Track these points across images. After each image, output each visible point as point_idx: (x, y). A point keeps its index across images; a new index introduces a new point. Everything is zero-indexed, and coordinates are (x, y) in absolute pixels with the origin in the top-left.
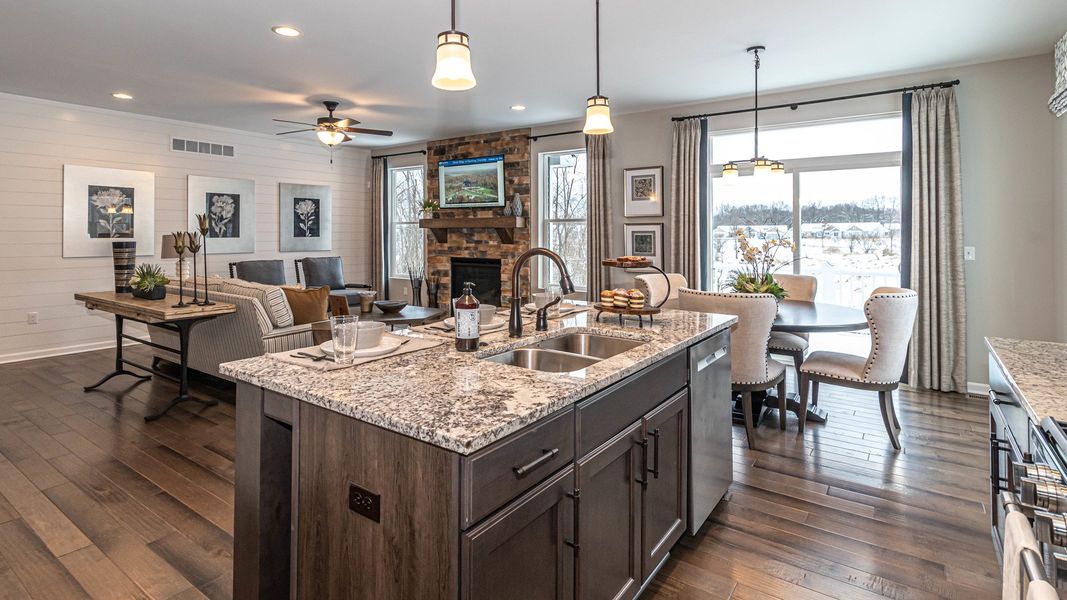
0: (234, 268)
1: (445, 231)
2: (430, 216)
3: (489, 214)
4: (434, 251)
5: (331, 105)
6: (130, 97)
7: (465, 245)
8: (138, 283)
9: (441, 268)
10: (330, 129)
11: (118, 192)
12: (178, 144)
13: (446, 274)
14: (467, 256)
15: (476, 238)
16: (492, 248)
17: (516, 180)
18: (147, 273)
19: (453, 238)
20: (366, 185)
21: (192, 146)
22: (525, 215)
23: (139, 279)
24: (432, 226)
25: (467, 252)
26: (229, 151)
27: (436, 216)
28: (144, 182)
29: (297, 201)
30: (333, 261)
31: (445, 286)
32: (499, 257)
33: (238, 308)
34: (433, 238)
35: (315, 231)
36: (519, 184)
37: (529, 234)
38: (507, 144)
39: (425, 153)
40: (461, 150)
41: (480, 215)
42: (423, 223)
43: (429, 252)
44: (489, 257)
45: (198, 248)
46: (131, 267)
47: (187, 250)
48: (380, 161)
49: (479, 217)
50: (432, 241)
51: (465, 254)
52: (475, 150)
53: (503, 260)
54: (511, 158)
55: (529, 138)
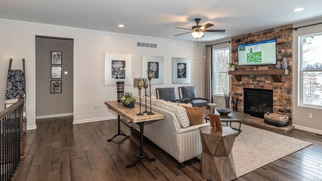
0: (158, 90)
1: (241, 76)
2: (233, 69)
3: (266, 68)
4: (235, 85)
5: (197, 20)
6: (123, 26)
7: (251, 82)
8: (124, 100)
9: (238, 92)
10: (197, 31)
11: (120, 62)
12: (139, 44)
13: (241, 95)
14: (253, 88)
15: (258, 79)
16: (268, 84)
17: (283, 51)
18: (128, 96)
19: (245, 80)
20: (203, 57)
21: (143, 45)
22: (289, 68)
23: (124, 99)
24: (235, 74)
25: (252, 86)
26: (155, 46)
27: (236, 69)
28: (128, 59)
29: (179, 64)
30: (192, 88)
31: (241, 101)
32: (272, 89)
33: (164, 116)
34: (234, 79)
35: (185, 76)
36: (285, 53)
37: (291, 78)
38: (278, 33)
39: (230, 42)
40: (249, 39)
41: (260, 68)
42: (230, 73)
43: (232, 85)
44: (265, 88)
45: (147, 86)
46: (123, 92)
47: (143, 87)
48: (209, 47)
49: (260, 69)
50: (234, 80)
51: (252, 87)
52: (258, 38)
53: (274, 90)
54: (279, 40)
55: (292, 29)
